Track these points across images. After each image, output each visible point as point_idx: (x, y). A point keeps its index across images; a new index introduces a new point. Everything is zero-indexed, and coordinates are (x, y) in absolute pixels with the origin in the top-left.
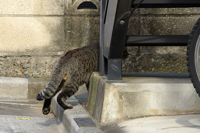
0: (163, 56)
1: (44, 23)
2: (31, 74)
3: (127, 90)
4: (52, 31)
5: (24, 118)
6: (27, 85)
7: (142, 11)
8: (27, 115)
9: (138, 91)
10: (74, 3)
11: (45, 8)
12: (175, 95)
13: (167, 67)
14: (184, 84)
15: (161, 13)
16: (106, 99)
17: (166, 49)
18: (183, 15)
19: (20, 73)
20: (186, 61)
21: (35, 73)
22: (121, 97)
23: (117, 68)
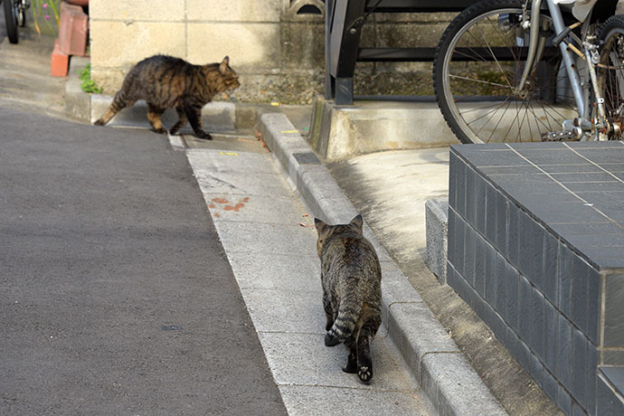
0: (404, 75)
1: (255, 32)
2: (238, 98)
3: (360, 118)
4: (264, 43)
5: (230, 153)
6: (234, 111)
7: (379, 16)
8: (234, 150)
9: (374, 118)
10: (293, 7)
11: (256, 12)
12: (419, 123)
13: (409, 89)
14: (430, 110)
15: (402, 20)
16: (333, 129)
17: (408, 66)
18: (429, 22)
19: (225, 97)
20: (432, 81)
21: (244, 96)
22: (351, 127)
23: (347, 89)
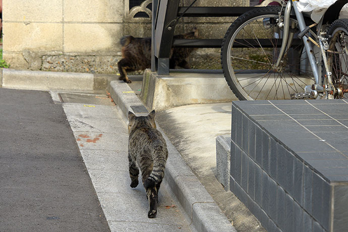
0: (202, 56)
1: (107, 29)
2: (96, 71)
3: (174, 84)
4: (113, 36)
5: (90, 106)
6: (93, 79)
7: (186, 19)
8: (93, 104)
9: (182, 84)
10: (131, 13)
11: (107, 16)
12: (212, 87)
13: (205, 65)
14: (218, 79)
15: (200, 21)
16: (156, 91)
17: (204, 51)
18: (218, 23)
19: (87, 70)
20: (220, 60)
21: (99, 69)
22: (168, 89)
23: (165, 65)
